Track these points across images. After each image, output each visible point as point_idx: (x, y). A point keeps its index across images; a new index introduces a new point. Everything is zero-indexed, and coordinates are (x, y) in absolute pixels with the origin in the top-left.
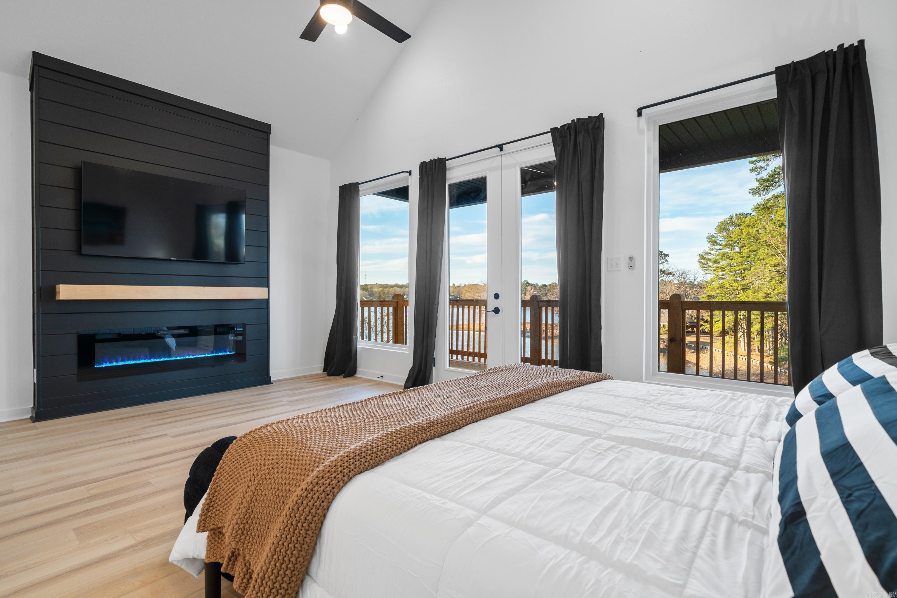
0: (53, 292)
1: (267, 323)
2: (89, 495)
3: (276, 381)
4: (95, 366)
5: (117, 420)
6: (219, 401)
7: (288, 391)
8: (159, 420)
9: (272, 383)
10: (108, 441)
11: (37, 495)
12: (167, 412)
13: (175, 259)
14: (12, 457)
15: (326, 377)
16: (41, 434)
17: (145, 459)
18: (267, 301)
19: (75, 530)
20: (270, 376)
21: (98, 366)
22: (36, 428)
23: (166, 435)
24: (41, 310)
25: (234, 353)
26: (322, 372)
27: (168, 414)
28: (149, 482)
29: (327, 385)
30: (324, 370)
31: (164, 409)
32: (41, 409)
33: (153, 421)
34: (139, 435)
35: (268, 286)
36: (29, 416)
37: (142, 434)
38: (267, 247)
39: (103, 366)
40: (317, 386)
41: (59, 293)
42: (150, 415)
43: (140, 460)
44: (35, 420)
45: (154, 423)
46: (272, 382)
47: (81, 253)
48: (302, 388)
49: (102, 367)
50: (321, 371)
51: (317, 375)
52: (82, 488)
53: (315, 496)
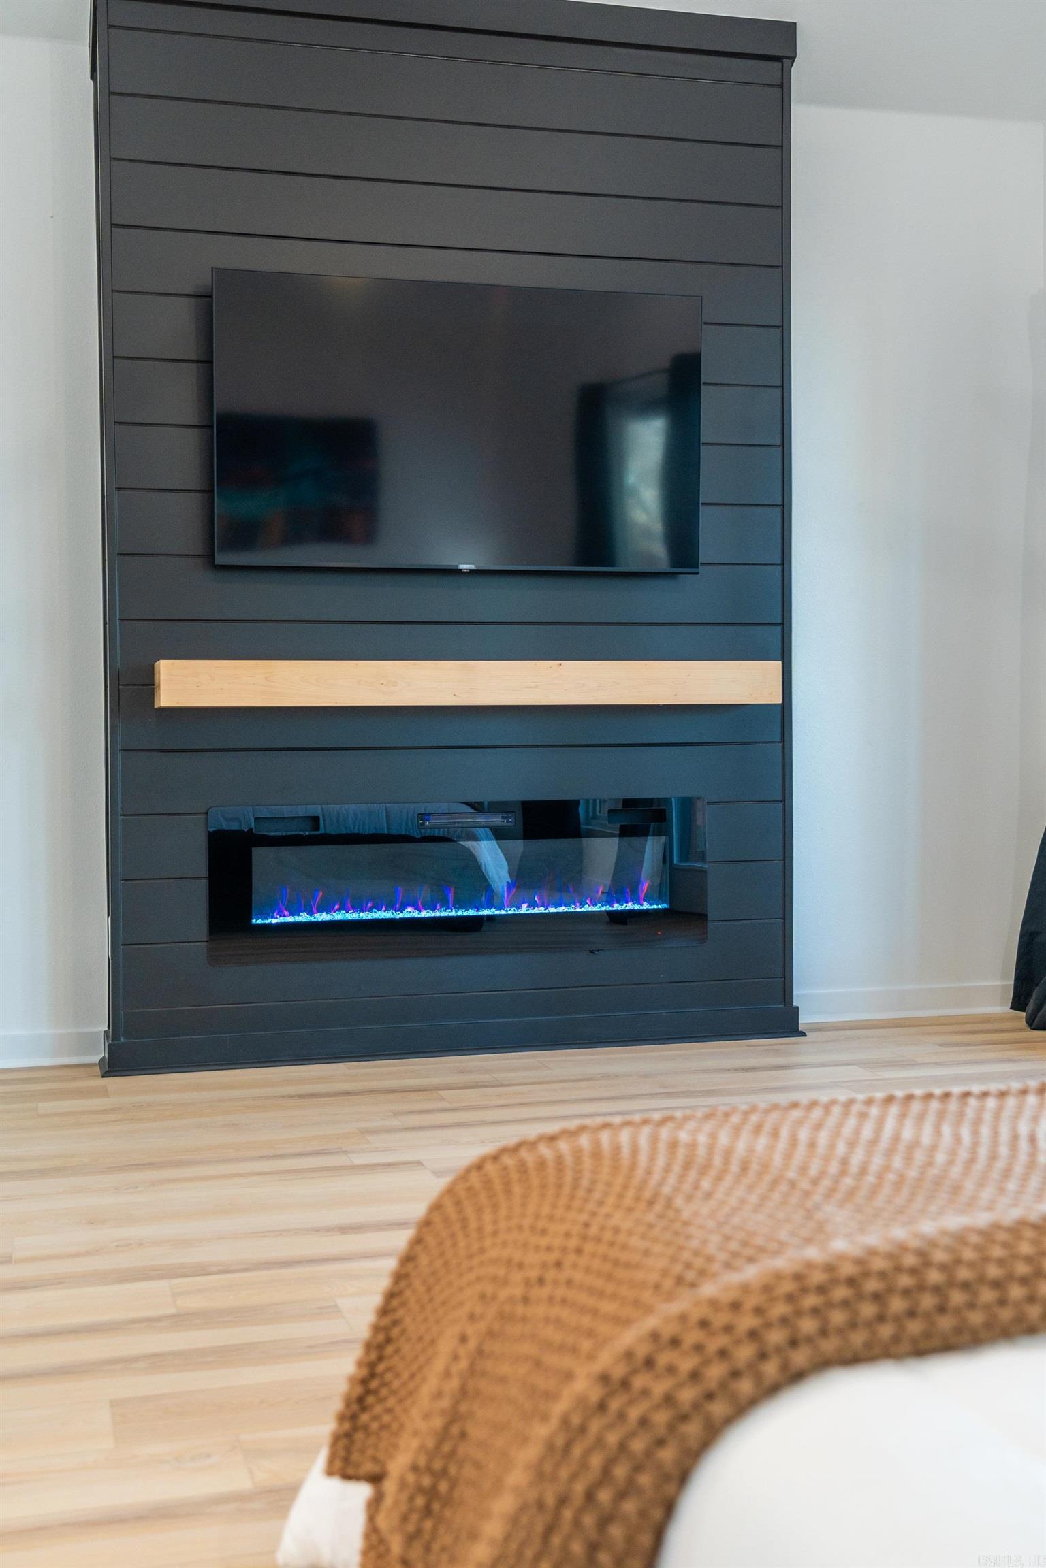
0: (148, 685)
1: (784, 801)
2: (173, 1311)
3: (819, 1028)
4: (254, 921)
5: (301, 1097)
6: (606, 1077)
7: (855, 1067)
8: (412, 1112)
9: (803, 1034)
10: (262, 1157)
11: (58, 1282)
12: (439, 1092)
13: (472, 567)
14: (34, 1165)
15: (1020, 1030)
16: (112, 1110)
17: (344, 1229)
18: (784, 710)
19: (114, 1404)
20: (795, 1004)
21: (259, 921)
22: (104, 1093)
23: (419, 1163)
24: (119, 738)
25: (665, 906)
26: (1007, 1008)
27: (443, 1099)
28: (336, 1306)
29: (1020, 1060)
30: (1019, 1002)
31: (434, 1081)
32: (122, 1040)
33: (396, 1114)
34: (345, 1152)
35: (785, 656)
36: (96, 1058)
37: (353, 1152)
38: (783, 505)
39: (274, 921)
40: (977, 1062)
41: (159, 685)
42: (392, 1096)
43: (329, 1230)
44: (107, 1069)
45: (395, 1122)
46: (800, 1029)
47: (214, 562)
48: (913, 1064)
49: (270, 925)
50: (1000, 1007)
51: (986, 1019)
52: (163, 1284)
53: (634, 1414)
